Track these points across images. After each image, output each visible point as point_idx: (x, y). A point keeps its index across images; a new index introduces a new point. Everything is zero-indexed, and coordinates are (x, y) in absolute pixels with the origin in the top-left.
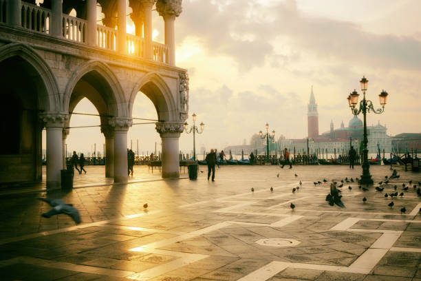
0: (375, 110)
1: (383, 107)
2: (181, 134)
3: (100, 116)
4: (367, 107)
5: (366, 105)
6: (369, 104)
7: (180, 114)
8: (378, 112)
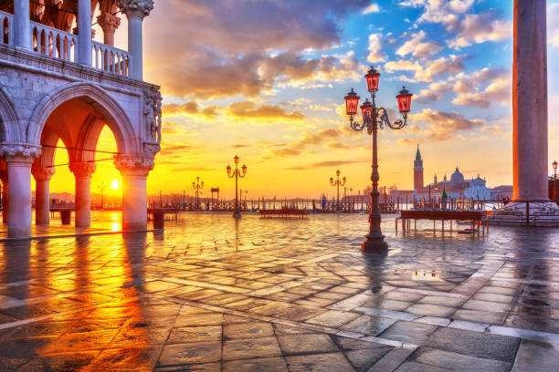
0: (392, 123)
1: (405, 117)
2: (150, 172)
3: (67, 148)
4: (378, 119)
5: (377, 115)
6: (381, 113)
7: (144, 143)
8: (397, 126)
